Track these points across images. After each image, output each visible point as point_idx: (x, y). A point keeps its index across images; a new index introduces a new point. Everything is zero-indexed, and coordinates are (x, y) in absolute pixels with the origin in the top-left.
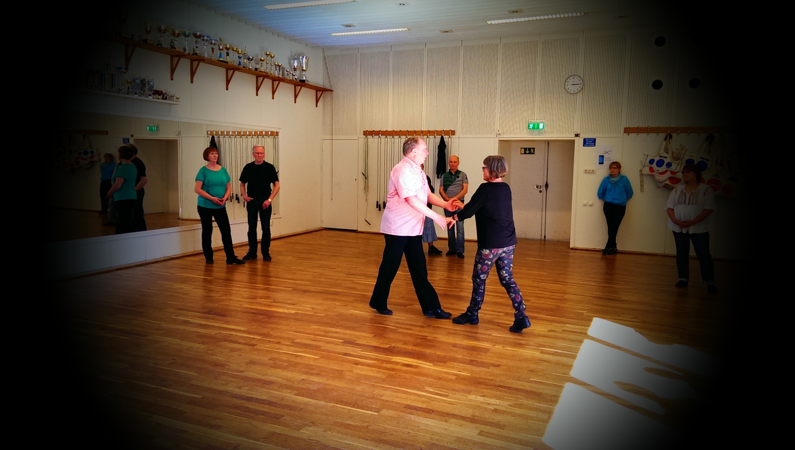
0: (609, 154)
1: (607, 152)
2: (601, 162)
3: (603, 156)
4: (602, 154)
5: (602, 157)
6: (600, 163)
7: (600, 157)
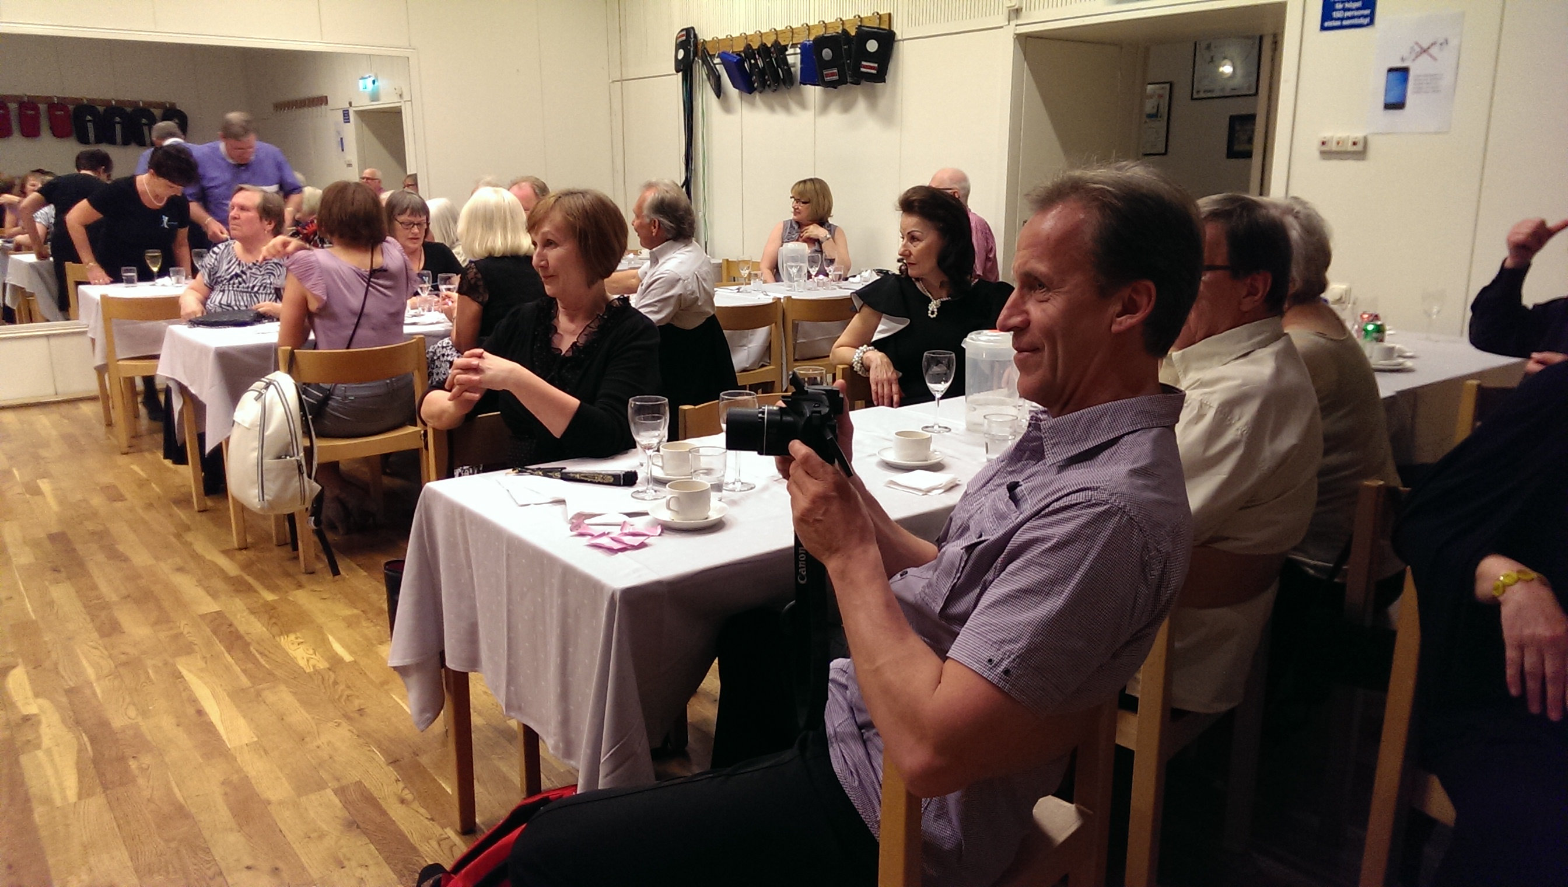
0: (1435, 59)
1: (1425, 51)
2: (1392, 100)
3: (1404, 71)
4: (1403, 59)
5: (1400, 74)
6: (1388, 106)
7: (1391, 74)
